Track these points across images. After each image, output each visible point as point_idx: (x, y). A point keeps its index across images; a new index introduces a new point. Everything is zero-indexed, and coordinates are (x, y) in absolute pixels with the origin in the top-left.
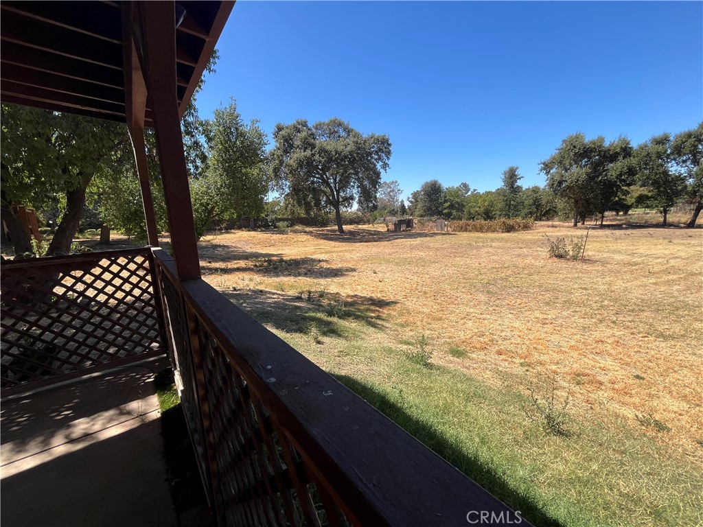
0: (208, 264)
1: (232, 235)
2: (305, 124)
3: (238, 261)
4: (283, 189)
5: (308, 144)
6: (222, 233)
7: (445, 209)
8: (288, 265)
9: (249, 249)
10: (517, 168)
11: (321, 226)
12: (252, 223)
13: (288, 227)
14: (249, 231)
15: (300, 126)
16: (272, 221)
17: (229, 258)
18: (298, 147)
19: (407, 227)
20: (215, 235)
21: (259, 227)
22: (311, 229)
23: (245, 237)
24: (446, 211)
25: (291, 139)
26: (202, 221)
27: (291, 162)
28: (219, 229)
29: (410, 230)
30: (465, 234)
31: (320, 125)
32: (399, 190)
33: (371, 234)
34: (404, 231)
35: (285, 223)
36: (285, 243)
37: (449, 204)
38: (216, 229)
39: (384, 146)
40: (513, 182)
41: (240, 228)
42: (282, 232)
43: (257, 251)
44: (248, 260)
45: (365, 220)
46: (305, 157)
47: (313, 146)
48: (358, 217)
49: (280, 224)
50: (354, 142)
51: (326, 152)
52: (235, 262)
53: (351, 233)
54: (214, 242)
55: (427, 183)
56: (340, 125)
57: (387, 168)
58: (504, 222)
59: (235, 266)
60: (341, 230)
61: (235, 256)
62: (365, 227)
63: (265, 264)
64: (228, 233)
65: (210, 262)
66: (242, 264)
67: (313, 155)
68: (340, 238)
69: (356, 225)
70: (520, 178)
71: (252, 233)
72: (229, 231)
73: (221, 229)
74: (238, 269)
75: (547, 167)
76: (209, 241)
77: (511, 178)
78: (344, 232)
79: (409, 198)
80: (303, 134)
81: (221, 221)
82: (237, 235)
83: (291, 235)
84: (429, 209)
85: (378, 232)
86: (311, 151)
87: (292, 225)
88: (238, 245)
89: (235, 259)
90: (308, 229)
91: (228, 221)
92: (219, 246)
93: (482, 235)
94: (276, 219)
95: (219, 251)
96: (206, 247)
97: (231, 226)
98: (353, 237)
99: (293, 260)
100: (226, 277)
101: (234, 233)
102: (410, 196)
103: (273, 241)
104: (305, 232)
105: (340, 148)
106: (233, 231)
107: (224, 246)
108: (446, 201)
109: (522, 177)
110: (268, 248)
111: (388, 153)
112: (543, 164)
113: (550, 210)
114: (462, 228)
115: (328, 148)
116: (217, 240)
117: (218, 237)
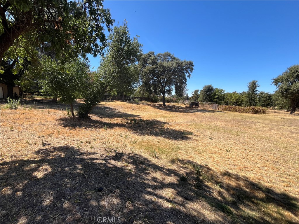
1: (114, 103)
2: (153, 54)
3: (117, 118)
4: (140, 83)
5: (154, 62)
6: (110, 102)
7: (214, 99)
9: (123, 111)
10: (257, 81)
11: (154, 102)
12: (123, 98)
13: (139, 101)
14: (122, 101)
15: (151, 55)
16: (132, 98)
17: (112, 116)
18: (150, 63)
19: (196, 106)
20: (106, 102)
21: (126, 100)
22: (150, 103)
23: (120, 104)
24: (215, 100)
25: (146, 60)
26: (99, 93)
27: (146, 70)
28: (108, 99)
29: (197, 108)
30: (230, 113)
31: (160, 55)
32: (187, 89)
33: (178, 108)
34: (194, 108)
35: (138, 99)
36: (139, 109)
37: (217, 96)
38: (107, 99)
39: (190, 66)
40: (254, 88)
41: (117, 100)
42: (137, 104)
43: (126, 112)
44: (122, 118)
45: (174, 101)
46: (153, 68)
47: (157, 64)
48: (171, 99)
49: (136, 99)
50: (176, 63)
52: (115, 118)
53: (169, 106)
54: (106, 106)
55: (206, 86)
56: (169, 55)
57: (190, 77)
58: (253, 108)
59: (116, 122)
60: (164, 105)
61: (115, 114)
62: (175, 104)
63: (132, 122)
64: (112, 102)
65: (101, 118)
66: (119, 120)
67: (157, 67)
68: (165, 109)
69: (170, 103)
70: (258, 87)
71: (123, 103)
72: (113, 101)
73: (109, 100)
74: (117, 125)
75: (276, 82)
76: (103, 105)
77: (253, 86)
78: (166, 106)
79: (192, 93)
80: (153, 57)
81: (109, 96)
83: (142, 105)
84: (206, 98)
85: (181, 107)
86: (156, 65)
87: (141, 100)
88: (117, 108)
90: (148, 103)
91: (113, 96)
92: (108, 108)
93: (240, 114)
94: (134, 97)
95: (108, 111)
96: (101, 108)
97: (114, 99)
98: (170, 109)
99: (147, 121)
100: (109, 131)
101: (115, 102)
102: (193, 92)
103: (133, 108)
104: (147, 104)
105: (169, 65)
106: (114, 101)
107: (110, 108)
108: (215, 95)
109: (260, 86)
110: (131, 111)
111: (192, 70)
112: (275, 80)
113: (269, 103)
114: (227, 109)
115: (164, 65)
116: (107, 105)
117: (108, 103)
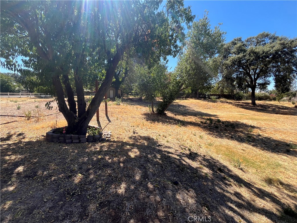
0: (175, 116)
1: (188, 101)
2: (240, 40)
3: (191, 117)
4: (218, 78)
8: (226, 126)
9: (197, 109)
11: (237, 100)
12: (198, 96)
13: (216, 99)
14: (196, 99)
15: (236, 41)
16: (208, 95)
17: (186, 114)
18: (234, 52)
20: (180, 100)
21: (201, 98)
22: (231, 101)
23: (194, 102)
25: (229, 49)
26: (175, 92)
27: (228, 62)
31: (251, 39)
35: (215, 97)
36: (216, 108)
38: (181, 97)
41: (191, 98)
42: (214, 102)
43: (201, 111)
44: (196, 116)
45: (271, 98)
46: (239, 58)
47: (245, 51)
48: (266, 96)
49: (212, 97)
50: (280, 44)
51: (255, 53)
52: (189, 116)
53: (261, 106)
54: (180, 103)
56: (267, 36)
59: (189, 120)
60: (254, 103)
61: (189, 112)
62: (272, 102)
63: (208, 121)
64: (186, 99)
65: (176, 115)
66: (193, 119)
67: (245, 56)
69: (264, 101)
71: (198, 101)
72: (187, 99)
73: (183, 98)
74: (191, 123)
76: (177, 103)
78: (256, 105)
81: (184, 94)
82: (190, 101)
83: (220, 104)
85: (286, 107)
86: (243, 53)
87: (219, 98)
88: (190, 106)
89: (189, 115)
90: (229, 101)
91: (187, 94)
92: (181, 106)
94: (210, 94)
95: (181, 109)
96: (175, 106)
97: (188, 96)
98: (264, 109)
99: (227, 122)
100: (183, 128)
101: (189, 100)
103: (209, 106)
104: (227, 102)
105: (267, 49)
106: (188, 99)
107: (184, 106)
110: (207, 110)
115: (257, 50)
116: (181, 103)
117: (182, 101)
